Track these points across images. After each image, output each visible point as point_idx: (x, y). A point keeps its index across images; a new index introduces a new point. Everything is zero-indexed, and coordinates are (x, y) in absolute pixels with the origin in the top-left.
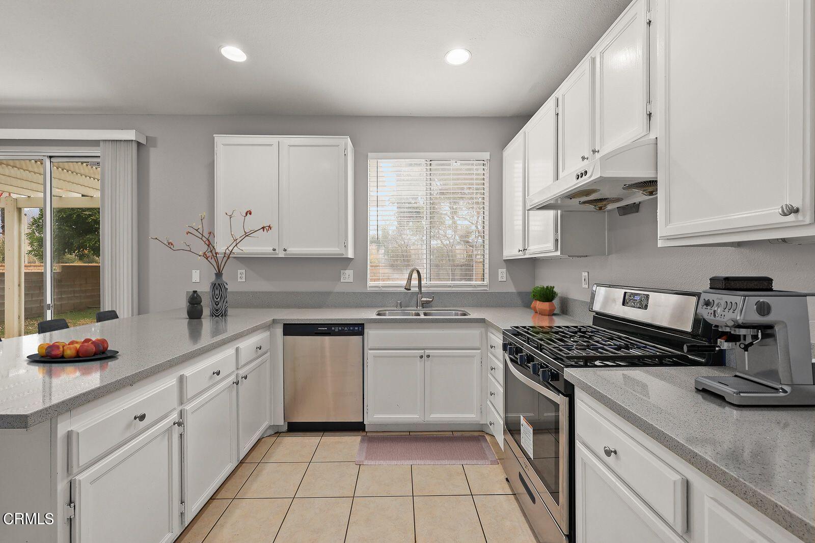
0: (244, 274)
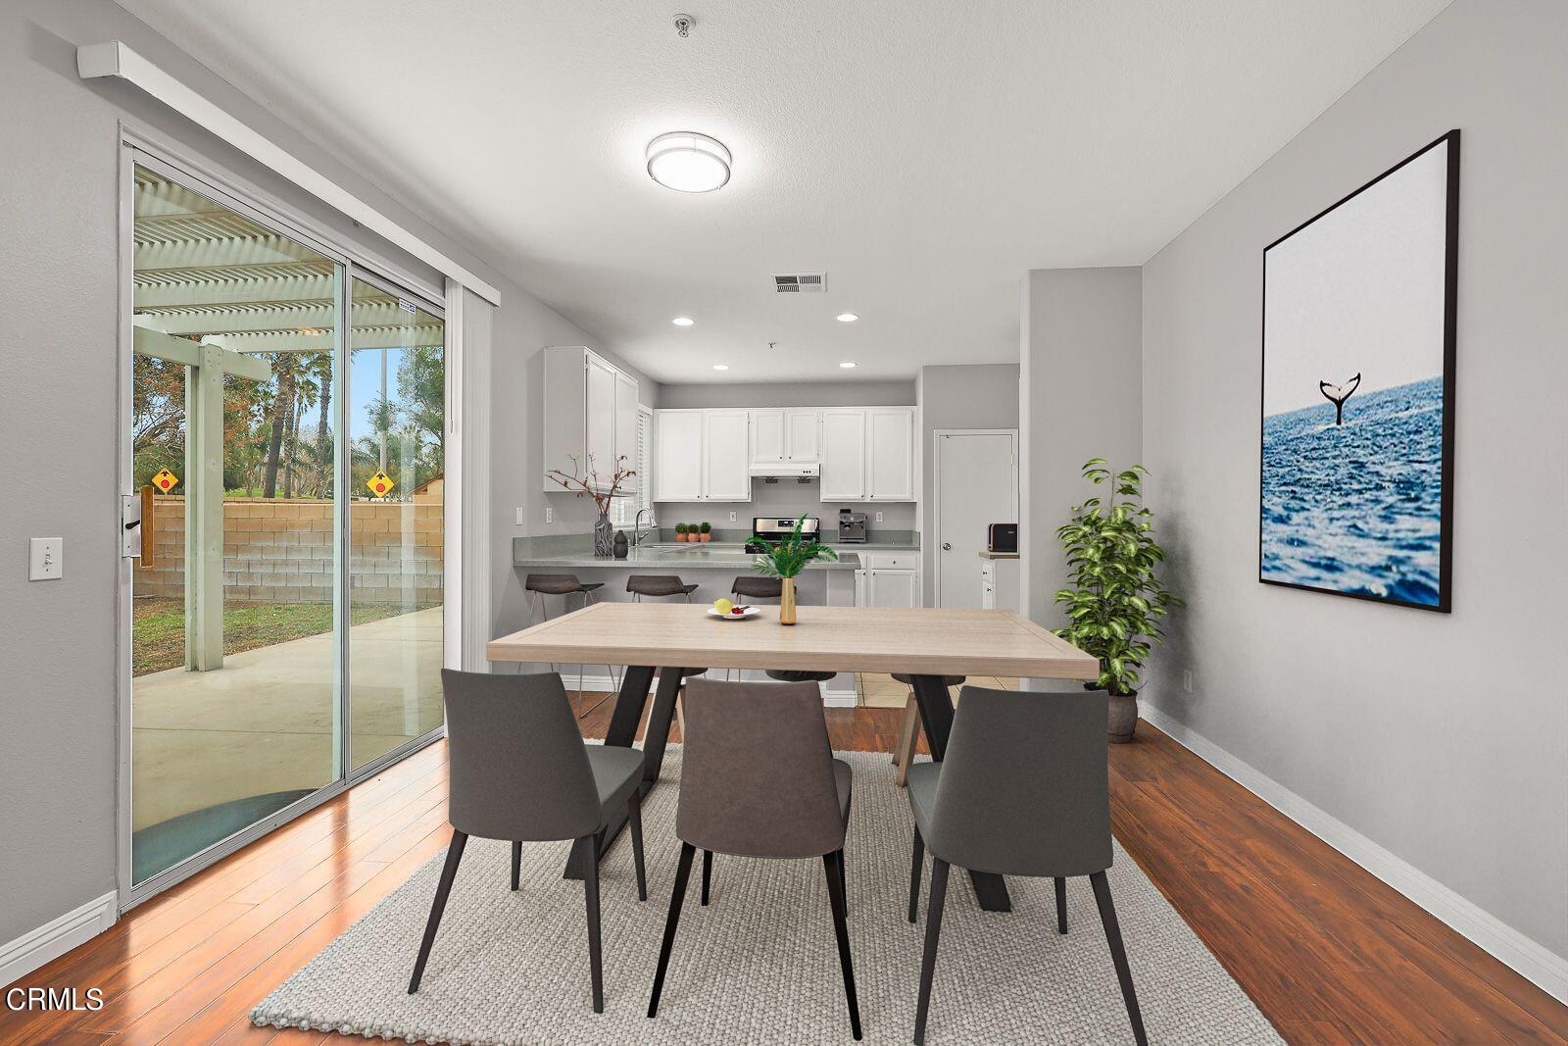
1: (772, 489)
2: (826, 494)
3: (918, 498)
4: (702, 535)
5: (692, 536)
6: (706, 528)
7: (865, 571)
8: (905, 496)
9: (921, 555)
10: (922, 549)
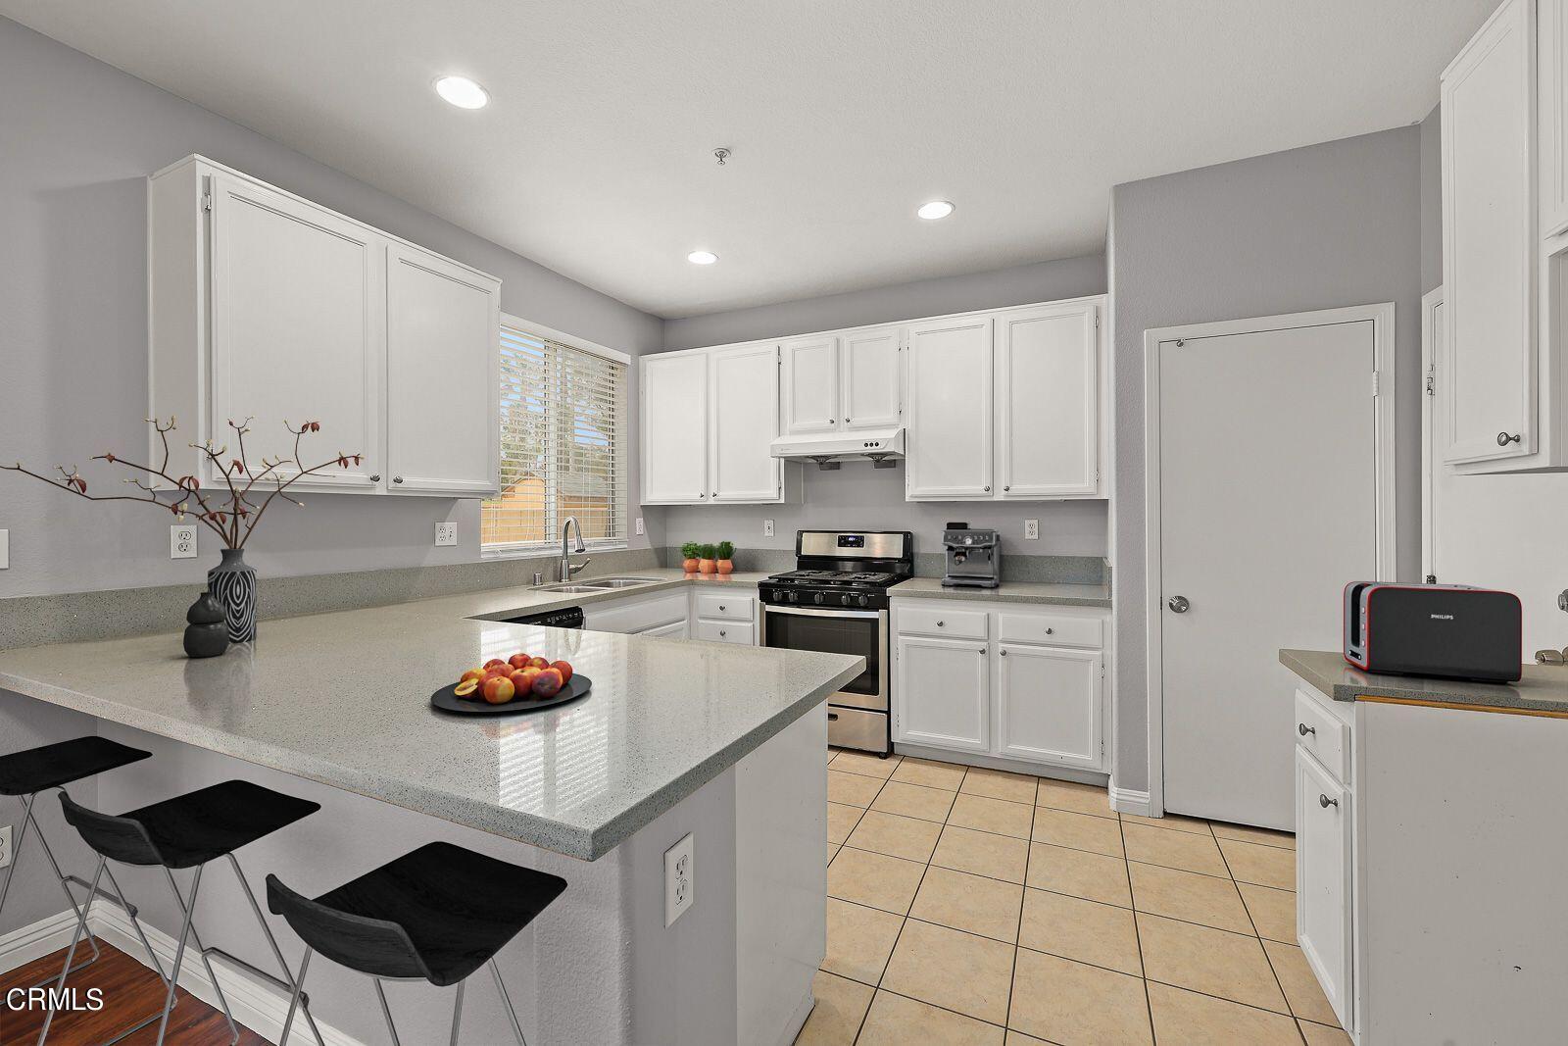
0: (194, 536)
1: (831, 481)
2: (918, 485)
3: (1108, 492)
4: (720, 563)
5: (704, 563)
6: (726, 551)
7: (983, 645)
8: (1082, 487)
9: (1111, 618)
10: (1114, 604)
